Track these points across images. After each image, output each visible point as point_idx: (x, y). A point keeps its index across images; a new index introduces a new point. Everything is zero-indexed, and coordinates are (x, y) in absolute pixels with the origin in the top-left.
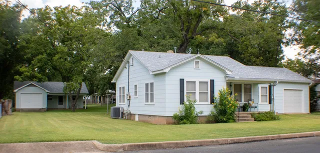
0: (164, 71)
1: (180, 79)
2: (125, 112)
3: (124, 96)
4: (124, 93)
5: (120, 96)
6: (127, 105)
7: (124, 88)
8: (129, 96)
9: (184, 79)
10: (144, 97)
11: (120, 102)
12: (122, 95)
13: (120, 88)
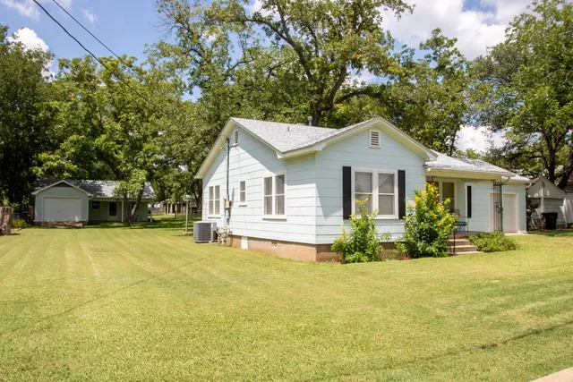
0: (314, 149)
1: (344, 167)
2: (221, 231)
3: (218, 203)
4: (218, 196)
5: (211, 203)
6: (224, 219)
7: (218, 187)
8: (228, 203)
9: (350, 168)
10: (262, 204)
11: (211, 211)
12: (214, 200)
13: (211, 188)
